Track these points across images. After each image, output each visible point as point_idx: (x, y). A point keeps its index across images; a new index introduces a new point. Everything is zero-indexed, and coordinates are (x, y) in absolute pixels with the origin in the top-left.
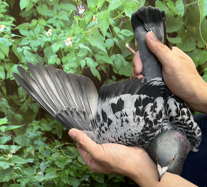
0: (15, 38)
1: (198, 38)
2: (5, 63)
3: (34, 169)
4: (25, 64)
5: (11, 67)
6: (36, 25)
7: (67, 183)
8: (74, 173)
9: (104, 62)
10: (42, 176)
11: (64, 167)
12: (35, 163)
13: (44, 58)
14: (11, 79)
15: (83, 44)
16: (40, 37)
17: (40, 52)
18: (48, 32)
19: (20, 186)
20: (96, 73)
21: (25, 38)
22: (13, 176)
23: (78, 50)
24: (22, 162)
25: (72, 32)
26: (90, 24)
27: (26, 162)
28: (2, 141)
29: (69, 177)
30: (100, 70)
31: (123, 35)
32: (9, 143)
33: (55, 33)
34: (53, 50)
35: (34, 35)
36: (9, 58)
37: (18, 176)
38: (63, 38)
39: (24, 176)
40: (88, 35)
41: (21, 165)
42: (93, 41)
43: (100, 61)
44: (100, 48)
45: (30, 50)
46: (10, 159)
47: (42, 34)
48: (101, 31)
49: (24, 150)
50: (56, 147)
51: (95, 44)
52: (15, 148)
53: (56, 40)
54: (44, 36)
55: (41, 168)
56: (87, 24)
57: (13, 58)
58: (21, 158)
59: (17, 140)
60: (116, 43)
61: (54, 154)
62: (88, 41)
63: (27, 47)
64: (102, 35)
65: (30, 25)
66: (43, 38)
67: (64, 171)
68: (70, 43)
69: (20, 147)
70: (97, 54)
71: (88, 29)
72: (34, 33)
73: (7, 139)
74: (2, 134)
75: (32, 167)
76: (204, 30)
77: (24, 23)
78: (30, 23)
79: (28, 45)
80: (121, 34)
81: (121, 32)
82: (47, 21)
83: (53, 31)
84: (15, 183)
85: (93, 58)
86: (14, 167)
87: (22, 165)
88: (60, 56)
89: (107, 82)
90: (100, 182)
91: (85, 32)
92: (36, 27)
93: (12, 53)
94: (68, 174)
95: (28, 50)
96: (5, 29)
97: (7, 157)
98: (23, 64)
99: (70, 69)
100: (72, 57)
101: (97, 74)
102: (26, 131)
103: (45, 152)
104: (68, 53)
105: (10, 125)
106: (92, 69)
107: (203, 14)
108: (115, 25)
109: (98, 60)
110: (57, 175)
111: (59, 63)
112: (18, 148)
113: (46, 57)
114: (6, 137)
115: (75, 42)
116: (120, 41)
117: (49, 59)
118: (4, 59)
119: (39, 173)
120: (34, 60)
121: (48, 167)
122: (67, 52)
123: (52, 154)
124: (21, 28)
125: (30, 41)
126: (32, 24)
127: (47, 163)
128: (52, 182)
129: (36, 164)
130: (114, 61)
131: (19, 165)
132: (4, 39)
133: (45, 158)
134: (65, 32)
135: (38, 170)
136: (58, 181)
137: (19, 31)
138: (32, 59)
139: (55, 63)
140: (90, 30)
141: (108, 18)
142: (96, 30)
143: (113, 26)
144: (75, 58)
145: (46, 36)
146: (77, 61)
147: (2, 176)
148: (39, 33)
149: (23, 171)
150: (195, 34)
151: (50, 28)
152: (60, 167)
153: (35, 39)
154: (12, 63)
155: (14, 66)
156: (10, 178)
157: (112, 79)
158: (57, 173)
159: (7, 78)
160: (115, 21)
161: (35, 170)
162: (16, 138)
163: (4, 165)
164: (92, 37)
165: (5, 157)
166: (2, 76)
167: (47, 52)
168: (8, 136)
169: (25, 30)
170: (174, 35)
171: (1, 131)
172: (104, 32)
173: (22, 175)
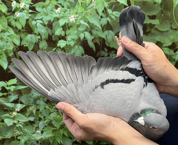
0: (31, 13)
1: (173, 21)
2: (21, 33)
3: (34, 127)
4: (37, 34)
6: (49, 4)
7: (60, 142)
8: (68, 133)
9: (99, 36)
11: (59, 127)
12: (35, 122)
13: (52, 30)
14: (25, 46)
15: (83, 20)
16: (51, 13)
17: (50, 25)
18: (57, 9)
19: (20, 143)
20: (91, 45)
21: (39, 14)
22: (15, 133)
23: (79, 25)
24: (24, 120)
25: (75, 11)
26: (89, 5)
27: (28, 120)
28: (10, 99)
29: (63, 136)
30: (95, 42)
31: (114, 15)
32: (16, 102)
33: (62, 11)
34: (60, 24)
35: (47, 12)
36: (25, 29)
37: (19, 133)
38: (68, 15)
39: (24, 133)
40: (88, 14)
41: (23, 123)
42: (91, 19)
43: (96, 35)
44: (96, 25)
45: (42, 23)
46: (14, 117)
47: (53, 11)
48: (97, 12)
49: (27, 109)
50: (54, 107)
51: (93, 21)
52: (20, 106)
53: (63, 16)
54: (54, 13)
55: (40, 127)
56: (87, 5)
57: (29, 29)
58: (24, 116)
59: (23, 99)
60: (109, 22)
61: (52, 114)
62: (87, 19)
63: (40, 21)
64: (98, 15)
65: (45, 4)
67: (59, 131)
68: (74, 19)
69: (24, 106)
70: (94, 29)
71: (88, 9)
72: (47, 10)
73: (14, 98)
74: (10, 93)
75: (32, 126)
76: (177, 14)
77: (40, 2)
78: (44, 2)
79: (41, 19)
80: (113, 15)
81: (113, 14)
82: (57, 1)
83: (61, 9)
84: (16, 140)
85: (91, 32)
86: (17, 124)
87: (24, 122)
88: (65, 29)
89: (100, 53)
90: (89, 144)
91: (85, 12)
92: (48, 6)
93: (28, 25)
94: (62, 134)
95: (41, 23)
96: (25, 6)
97: (12, 115)
98: (36, 34)
99: (72, 40)
100: (74, 30)
101: (93, 46)
102: (31, 91)
103: (45, 111)
104: (71, 27)
105: (18, 85)
106: (89, 41)
107: (176, 3)
108: (109, 7)
109: (94, 34)
110: (53, 134)
111: (64, 34)
112: (22, 107)
113: (54, 30)
114: (14, 96)
115: (77, 19)
116: (112, 20)
117: (56, 31)
118: (21, 29)
119: (37, 132)
121: (45, 126)
122: (70, 26)
123: (50, 113)
124: (37, 6)
125: (43, 16)
126: (46, 3)
127: (46, 122)
128: (48, 140)
129: (36, 123)
130: (106, 36)
131: (21, 123)
132: (23, 13)
133: (44, 117)
134: (70, 11)
135: (37, 128)
136: (53, 140)
137: (36, 8)
138: (43, 31)
139: (60, 34)
141: (103, 2)
142: (94, 11)
143: (107, 8)
144: (76, 31)
145: (56, 13)
146: (78, 34)
147: (6, 132)
148: (50, 10)
149: (24, 129)
150: (170, 17)
151: (59, 7)
152: (56, 127)
153: (46, 14)
154: (27, 33)
155: (28, 36)
156: (12, 135)
157: (104, 51)
158: (53, 132)
159: (21, 45)
160: (109, 4)
162: (22, 97)
163: (8, 122)
164: (90, 16)
165: (10, 114)
166: (18, 43)
167: (55, 26)
168: (15, 95)
169: (40, 7)
170: (153, 17)
171: (10, 91)
172: (100, 13)
173: (23, 132)
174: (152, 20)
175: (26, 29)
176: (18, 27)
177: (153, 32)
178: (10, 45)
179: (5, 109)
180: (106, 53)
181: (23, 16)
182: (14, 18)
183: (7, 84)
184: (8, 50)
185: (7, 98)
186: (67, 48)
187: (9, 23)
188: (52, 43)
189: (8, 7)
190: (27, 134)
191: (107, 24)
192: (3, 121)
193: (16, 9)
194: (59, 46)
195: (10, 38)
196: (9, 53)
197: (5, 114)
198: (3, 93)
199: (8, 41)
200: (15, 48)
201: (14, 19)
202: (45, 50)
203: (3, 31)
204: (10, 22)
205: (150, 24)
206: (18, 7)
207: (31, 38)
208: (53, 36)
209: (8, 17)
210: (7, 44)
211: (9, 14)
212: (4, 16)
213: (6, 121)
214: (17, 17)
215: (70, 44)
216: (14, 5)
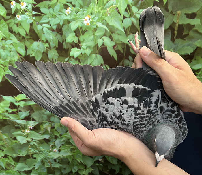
0: (35, 15)
2: (25, 40)
3: (50, 145)
4: (45, 41)
5: (31, 44)
6: (56, 3)
7: (80, 161)
9: (121, 41)
10: (57, 152)
12: (50, 140)
13: (63, 36)
14: (31, 56)
15: (101, 22)
16: (60, 15)
17: (59, 30)
18: (67, 10)
19: (36, 162)
20: (112, 53)
21: (45, 16)
22: (30, 151)
23: (96, 28)
24: (38, 138)
25: (90, 10)
26: (108, 3)
27: (42, 138)
28: (21, 116)
30: (116, 50)
32: (27, 118)
33: (74, 11)
34: (72, 29)
35: (54, 13)
36: (29, 35)
37: (35, 152)
38: (81, 16)
39: (40, 152)
40: (106, 14)
41: (37, 141)
42: (110, 20)
43: (117, 40)
44: (117, 27)
45: (50, 28)
46: (27, 135)
47: (61, 12)
48: (119, 10)
49: (41, 126)
51: (113, 23)
52: (32, 124)
53: (75, 18)
54: (63, 14)
55: (56, 145)
56: (105, 2)
57: (34, 36)
58: (38, 134)
59: (35, 116)
60: (134, 23)
62: (106, 20)
63: (46, 24)
64: (119, 14)
65: (51, 3)
66: (62, 16)
68: (89, 21)
69: (37, 123)
70: (115, 33)
71: (106, 8)
72: (54, 11)
73: (25, 115)
74: (20, 110)
75: (48, 144)
77: (45, 1)
78: (50, 1)
79: (48, 23)
80: (139, 14)
81: (139, 12)
83: (72, 10)
84: (31, 158)
85: (111, 37)
86: (31, 142)
87: (39, 140)
88: (78, 35)
89: (123, 62)
90: (113, 163)
91: (103, 11)
92: (56, 5)
93: (33, 30)
95: (48, 28)
96: (26, 6)
97: (25, 132)
98: (43, 41)
99: (87, 47)
100: (90, 35)
101: (114, 54)
103: (60, 129)
104: (86, 31)
105: (28, 101)
106: (109, 48)
108: (133, 5)
109: (115, 40)
110: (71, 153)
111: (77, 41)
113: (65, 35)
114: (24, 112)
115: (93, 21)
116: (137, 21)
117: (67, 37)
118: (24, 36)
119: (54, 150)
120: (52, 38)
121: (63, 145)
122: (84, 30)
123: (67, 131)
124: (42, 6)
125: (50, 19)
127: (62, 140)
128: (66, 159)
129: (52, 141)
131: (35, 141)
132: (25, 16)
133: (61, 135)
134: (83, 11)
135: (54, 146)
136: (72, 158)
137: (40, 8)
139: (73, 41)
140: (108, 9)
142: (114, 9)
143: (131, 5)
144: (92, 36)
146: (94, 40)
147: (20, 150)
148: (58, 11)
149: (39, 147)
151: (69, 7)
153: (54, 17)
154: (32, 40)
155: (34, 43)
156: (27, 153)
157: (128, 59)
158: (71, 151)
159: (27, 55)
161: (51, 147)
162: (34, 113)
163: (21, 140)
164: (110, 16)
165: (22, 132)
166: (23, 52)
167: (65, 30)
168: (26, 112)
169: (45, 7)
170: (193, 16)
171: (19, 107)
172: (122, 12)
173: (38, 151)
174: (191, 20)
175: (31, 36)
176: (21, 33)
177: (191, 35)
178: (14, 54)
179: (16, 126)
180: (131, 62)
181: (25, 19)
182: (15, 22)
183: (16, 99)
184: (12, 60)
185: (17, 115)
186: (81, 58)
187: (10, 29)
188: (64, 51)
189: (7, 9)
190: (43, 152)
191: (131, 26)
192: (15, 139)
193: (17, 11)
194: (73, 55)
195: (13, 46)
196: (14, 64)
197: (17, 131)
198: (12, 109)
199: (11, 50)
200: (20, 59)
201: (15, 24)
202: (55, 60)
203: (4, 38)
204: (12, 28)
205: (188, 25)
206: (19, 9)
207: (38, 47)
208: (64, 43)
209: (8, 22)
210: (11, 54)
211: (9, 17)
212: (3, 20)
213: (19, 138)
214: (19, 21)
215: (86, 53)
216: (13, 6)
